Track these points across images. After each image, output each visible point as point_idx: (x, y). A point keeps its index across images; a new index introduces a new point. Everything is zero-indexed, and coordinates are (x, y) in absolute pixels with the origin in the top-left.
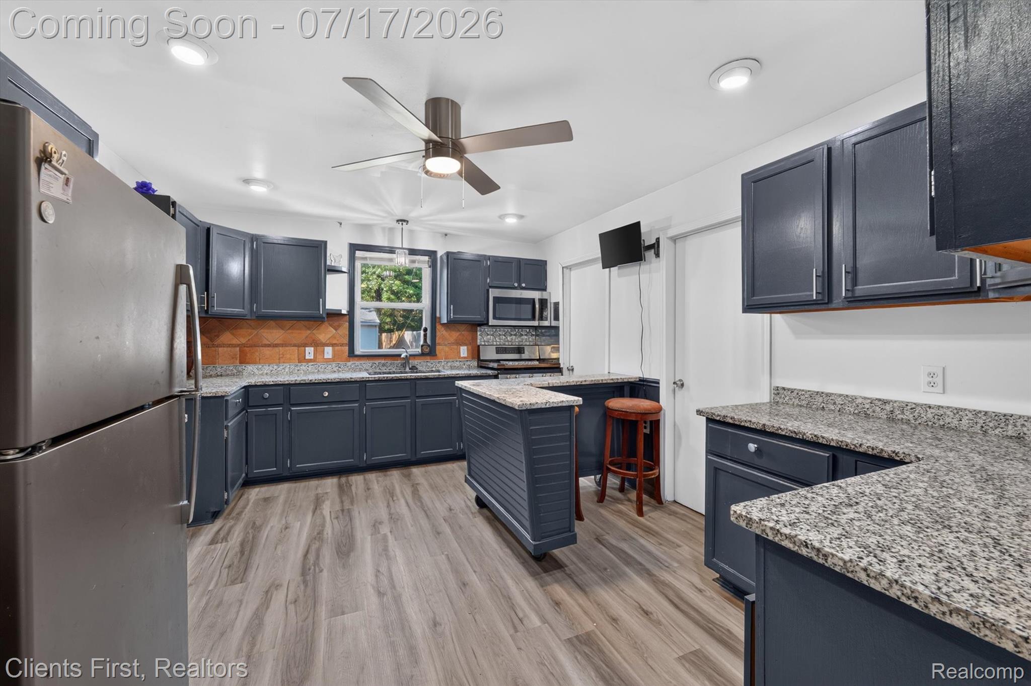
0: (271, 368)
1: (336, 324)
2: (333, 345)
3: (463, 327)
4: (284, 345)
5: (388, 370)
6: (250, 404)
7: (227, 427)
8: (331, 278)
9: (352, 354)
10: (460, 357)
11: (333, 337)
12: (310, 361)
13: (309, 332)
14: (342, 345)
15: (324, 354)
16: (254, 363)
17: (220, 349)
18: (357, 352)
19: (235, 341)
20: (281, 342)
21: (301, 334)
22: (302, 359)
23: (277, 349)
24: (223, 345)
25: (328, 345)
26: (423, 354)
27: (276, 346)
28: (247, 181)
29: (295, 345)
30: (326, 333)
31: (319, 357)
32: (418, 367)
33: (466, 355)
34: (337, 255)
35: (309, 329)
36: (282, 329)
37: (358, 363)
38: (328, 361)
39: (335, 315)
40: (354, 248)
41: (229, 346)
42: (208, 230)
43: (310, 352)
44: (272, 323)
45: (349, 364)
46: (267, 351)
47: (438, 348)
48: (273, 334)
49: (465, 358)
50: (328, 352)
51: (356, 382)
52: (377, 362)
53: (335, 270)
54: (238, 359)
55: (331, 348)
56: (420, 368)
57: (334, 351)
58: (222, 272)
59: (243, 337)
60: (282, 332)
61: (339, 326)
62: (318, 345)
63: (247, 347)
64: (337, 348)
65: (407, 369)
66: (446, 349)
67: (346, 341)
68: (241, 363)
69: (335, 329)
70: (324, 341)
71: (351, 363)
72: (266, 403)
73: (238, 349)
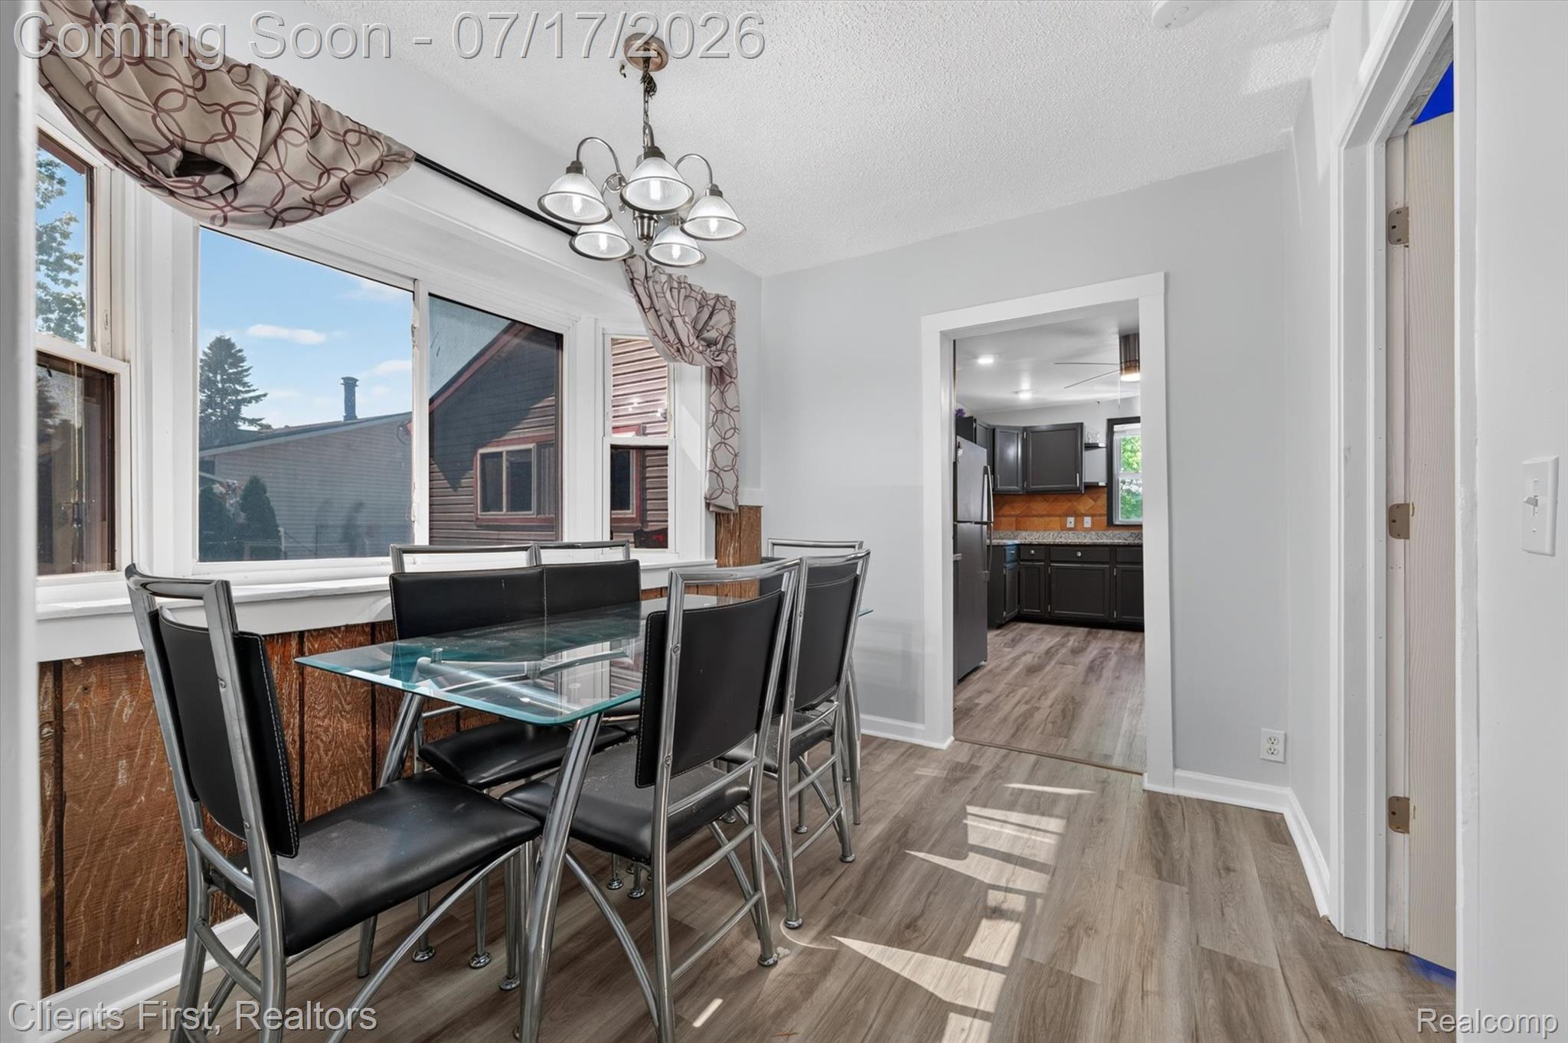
0: (1039, 535)
1: (1095, 496)
2: (1092, 516)
4: (1049, 515)
6: (1022, 557)
7: (1005, 567)
8: (1088, 455)
9: (1110, 524)
11: (1092, 507)
12: (1071, 529)
13: (1070, 504)
14: (1100, 515)
15: (1083, 523)
16: (1026, 530)
17: (1002, 519)
18: (1117, 523)
19: (1013, 512)
20: (1047, 513)
21: (1064, 505)
22: (1064, 528)
23: (1044, 519)
24: (1004, 516)
25: (1087, 515)
27: (1043, 516)
29: (1058, 516)
30: (1086, 504)
31: (1079, 527)
34: (1096, 433)
35: (1070, 501)
36: (1048, 502)
37: (1116, 533)
38: (1087, 528)
39: (1092, 487)
40: (1112, 423)
41: (1008, 516)
42: (994, 430)
43: (1071, 521)
44: (1040, 498)
45: (1107, 533)
46: (1036, 521)
50: (1088, 522)
51: (1107, 546)
52: (1135, 532)
53: (1095, 446)
54: (1014, 526)
55: (1090, 518)
57: (1093, 521)
58: (1003, 458)
59: (1017, 509)
60: (1048, 504)
61: (1099, 498)
62: (1079, 516)
63: (1021, 517)
64: (1096, 518)
67: (1104, 511)
68: (1017, 529)
69: (1095, 500)
70: (1083, 512)
71: (1110, 533)
72: (1032, 558)
73: (1014, 519)
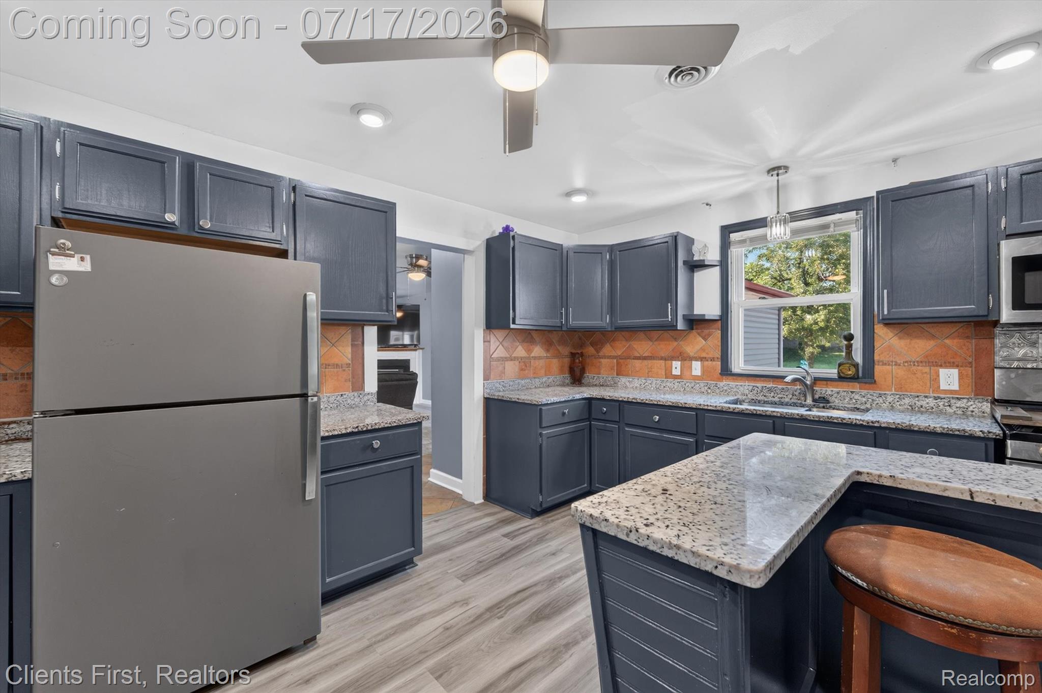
0: (640, 383)
1: (706, 331)
2: (702, 359)
3: (953, 329)
4: (652, 358)
5: (776, 399)
6: (594, 415)
8: (699, 276)
9: (726, 371)
10: (937, 388)
11: (702, 349)
12: (676, 377)
13: (675, 344)
14: (713, 359)
15: (691, 369)
16: (627, 375)
17: (602, 360)
18: (733, 370)
19: (613, 353)
20: (650, 355)
21: (668, 346)
22: (668, 375)
23: (646, 362)
24: (604, 357)
25: (696, 359)
26: (842, 378)
27: (645, 358)
28: (569, 194)
29: (662, 358)
30: (695, 344)
31: (686, 373)
32: (831, 399)
33: (955, 387)
34: (707, 246)
35: (676, 339)
36: (651, 341)
37: (732, 384)
38: (696, 378)
39: (696, 323)
40: (727, 231)
41: (610, 357)
43: (676, 367)
44: (642, 335)
45: (721, 384)
46: (637, 363)
47: (878, 369)
48: (642, 347)
49: (952, 392)
50: (697, 368)
52: (759, 385)
54: (616, 371)
55: (699, 363)
56: (835, 401)
57: (703, 367)
59: (618, 348)
60: (651, 343)
61: (709, 335)
62: (685, 358)
63: (622, 359)
64: (706, 363)
65: (809, 401)
66: (899, 372)
67: (718, 354)
68: (617, 375)
69: (705, 339)
70: (692, 354)
71: (725, 383)
72: (603, 417)
73: (615, 361)
